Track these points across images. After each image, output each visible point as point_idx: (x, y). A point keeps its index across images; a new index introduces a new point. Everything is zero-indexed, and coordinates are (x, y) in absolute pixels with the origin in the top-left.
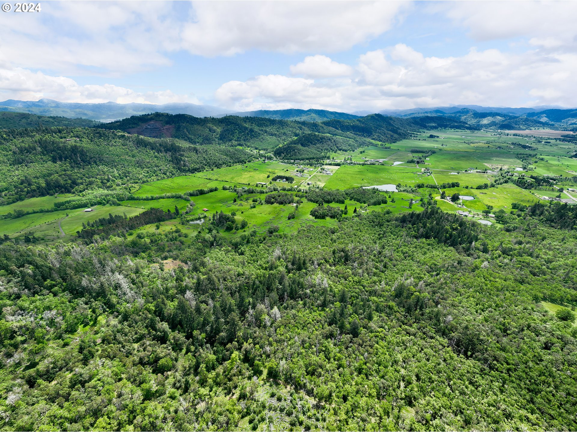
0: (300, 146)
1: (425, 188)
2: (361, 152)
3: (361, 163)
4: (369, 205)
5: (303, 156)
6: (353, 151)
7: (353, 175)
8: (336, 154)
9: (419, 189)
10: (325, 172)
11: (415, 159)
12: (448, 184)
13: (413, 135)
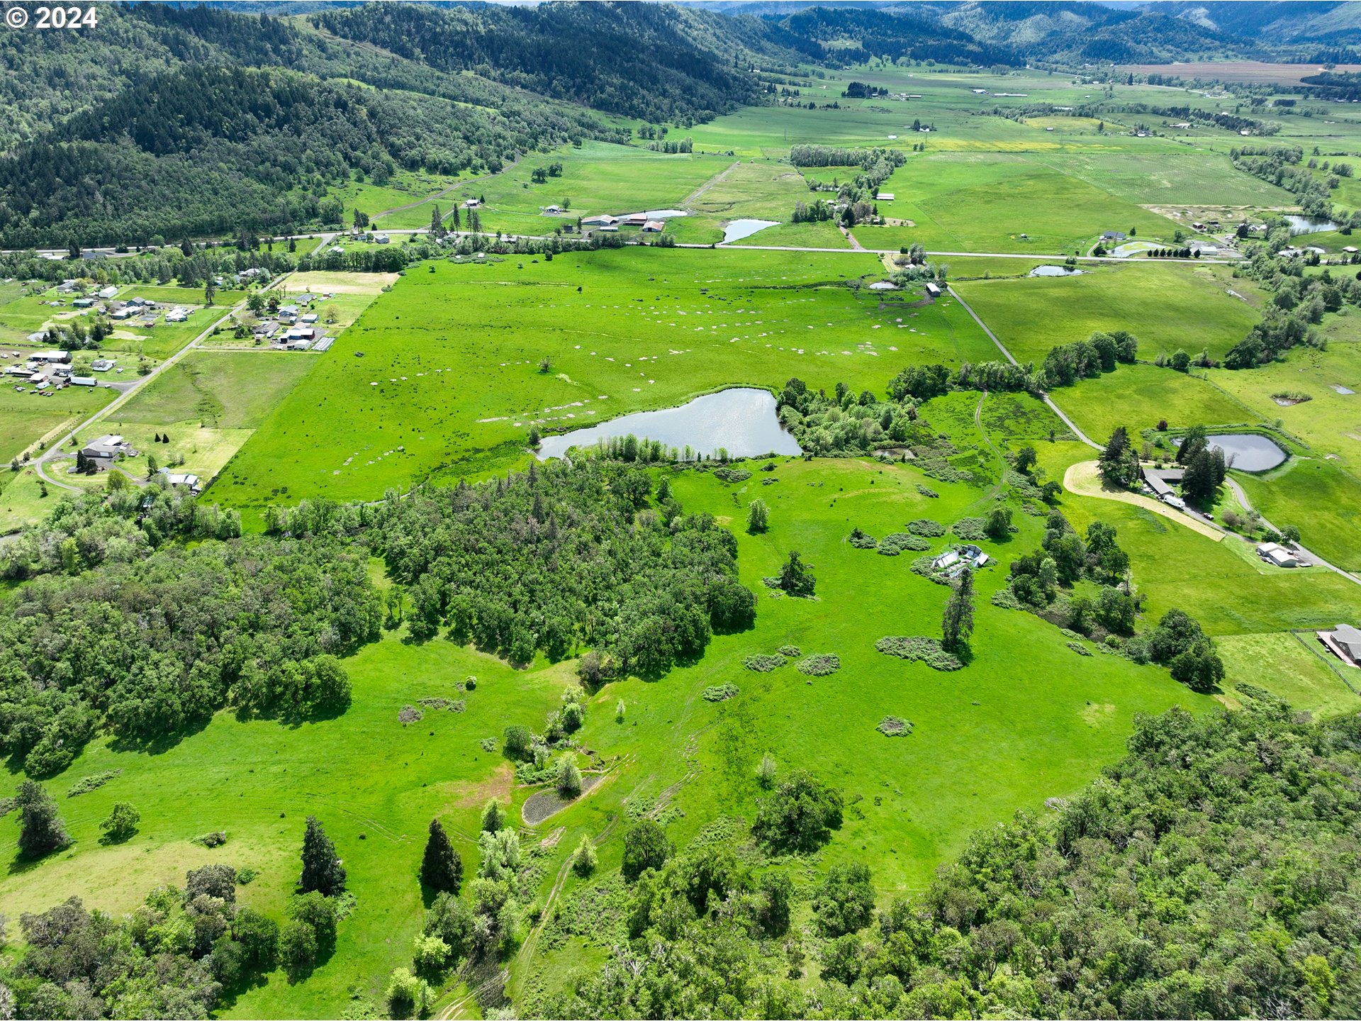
0: (127, 152)
1: (956, 397)
2: (540, 177)
3: (536, 240)
4: (593, 681)
5: (143, 218)
6: (495, 169)
7: (480, 337)
8: (388, 193)
9: (923, 413)
10: (269, 325)
11: (827, 200)
12: (1081, 350)
13: (779, 88)
